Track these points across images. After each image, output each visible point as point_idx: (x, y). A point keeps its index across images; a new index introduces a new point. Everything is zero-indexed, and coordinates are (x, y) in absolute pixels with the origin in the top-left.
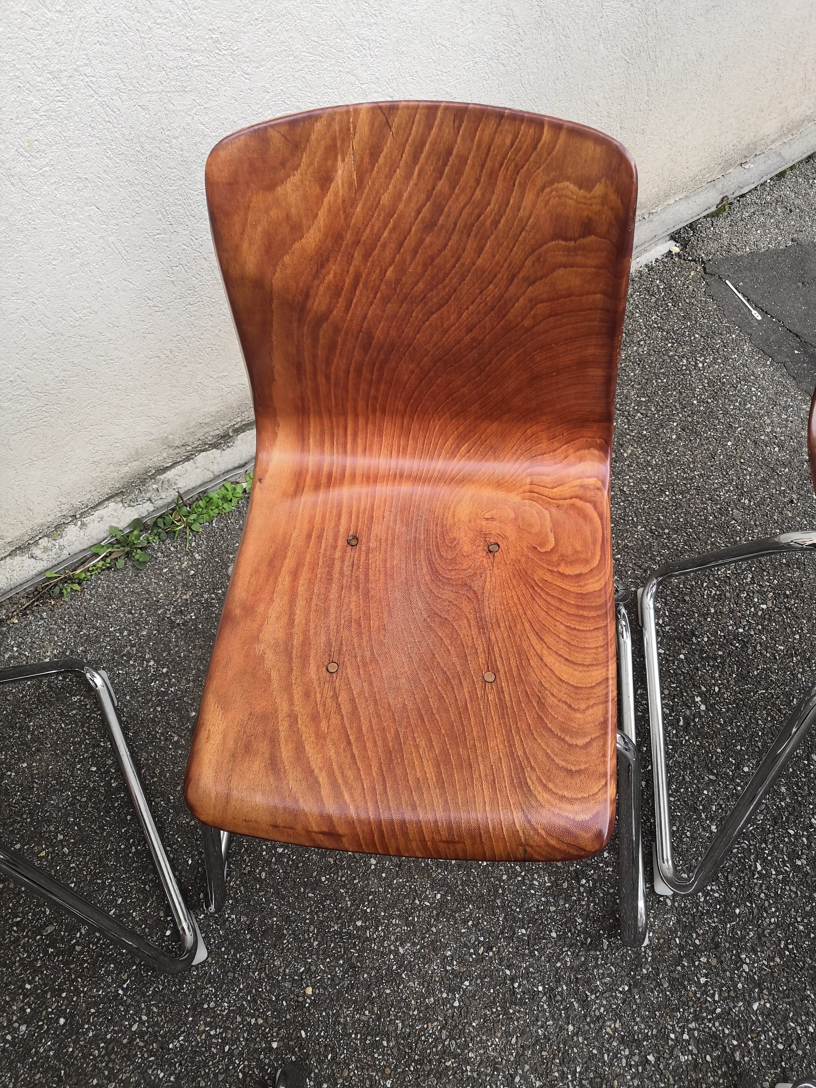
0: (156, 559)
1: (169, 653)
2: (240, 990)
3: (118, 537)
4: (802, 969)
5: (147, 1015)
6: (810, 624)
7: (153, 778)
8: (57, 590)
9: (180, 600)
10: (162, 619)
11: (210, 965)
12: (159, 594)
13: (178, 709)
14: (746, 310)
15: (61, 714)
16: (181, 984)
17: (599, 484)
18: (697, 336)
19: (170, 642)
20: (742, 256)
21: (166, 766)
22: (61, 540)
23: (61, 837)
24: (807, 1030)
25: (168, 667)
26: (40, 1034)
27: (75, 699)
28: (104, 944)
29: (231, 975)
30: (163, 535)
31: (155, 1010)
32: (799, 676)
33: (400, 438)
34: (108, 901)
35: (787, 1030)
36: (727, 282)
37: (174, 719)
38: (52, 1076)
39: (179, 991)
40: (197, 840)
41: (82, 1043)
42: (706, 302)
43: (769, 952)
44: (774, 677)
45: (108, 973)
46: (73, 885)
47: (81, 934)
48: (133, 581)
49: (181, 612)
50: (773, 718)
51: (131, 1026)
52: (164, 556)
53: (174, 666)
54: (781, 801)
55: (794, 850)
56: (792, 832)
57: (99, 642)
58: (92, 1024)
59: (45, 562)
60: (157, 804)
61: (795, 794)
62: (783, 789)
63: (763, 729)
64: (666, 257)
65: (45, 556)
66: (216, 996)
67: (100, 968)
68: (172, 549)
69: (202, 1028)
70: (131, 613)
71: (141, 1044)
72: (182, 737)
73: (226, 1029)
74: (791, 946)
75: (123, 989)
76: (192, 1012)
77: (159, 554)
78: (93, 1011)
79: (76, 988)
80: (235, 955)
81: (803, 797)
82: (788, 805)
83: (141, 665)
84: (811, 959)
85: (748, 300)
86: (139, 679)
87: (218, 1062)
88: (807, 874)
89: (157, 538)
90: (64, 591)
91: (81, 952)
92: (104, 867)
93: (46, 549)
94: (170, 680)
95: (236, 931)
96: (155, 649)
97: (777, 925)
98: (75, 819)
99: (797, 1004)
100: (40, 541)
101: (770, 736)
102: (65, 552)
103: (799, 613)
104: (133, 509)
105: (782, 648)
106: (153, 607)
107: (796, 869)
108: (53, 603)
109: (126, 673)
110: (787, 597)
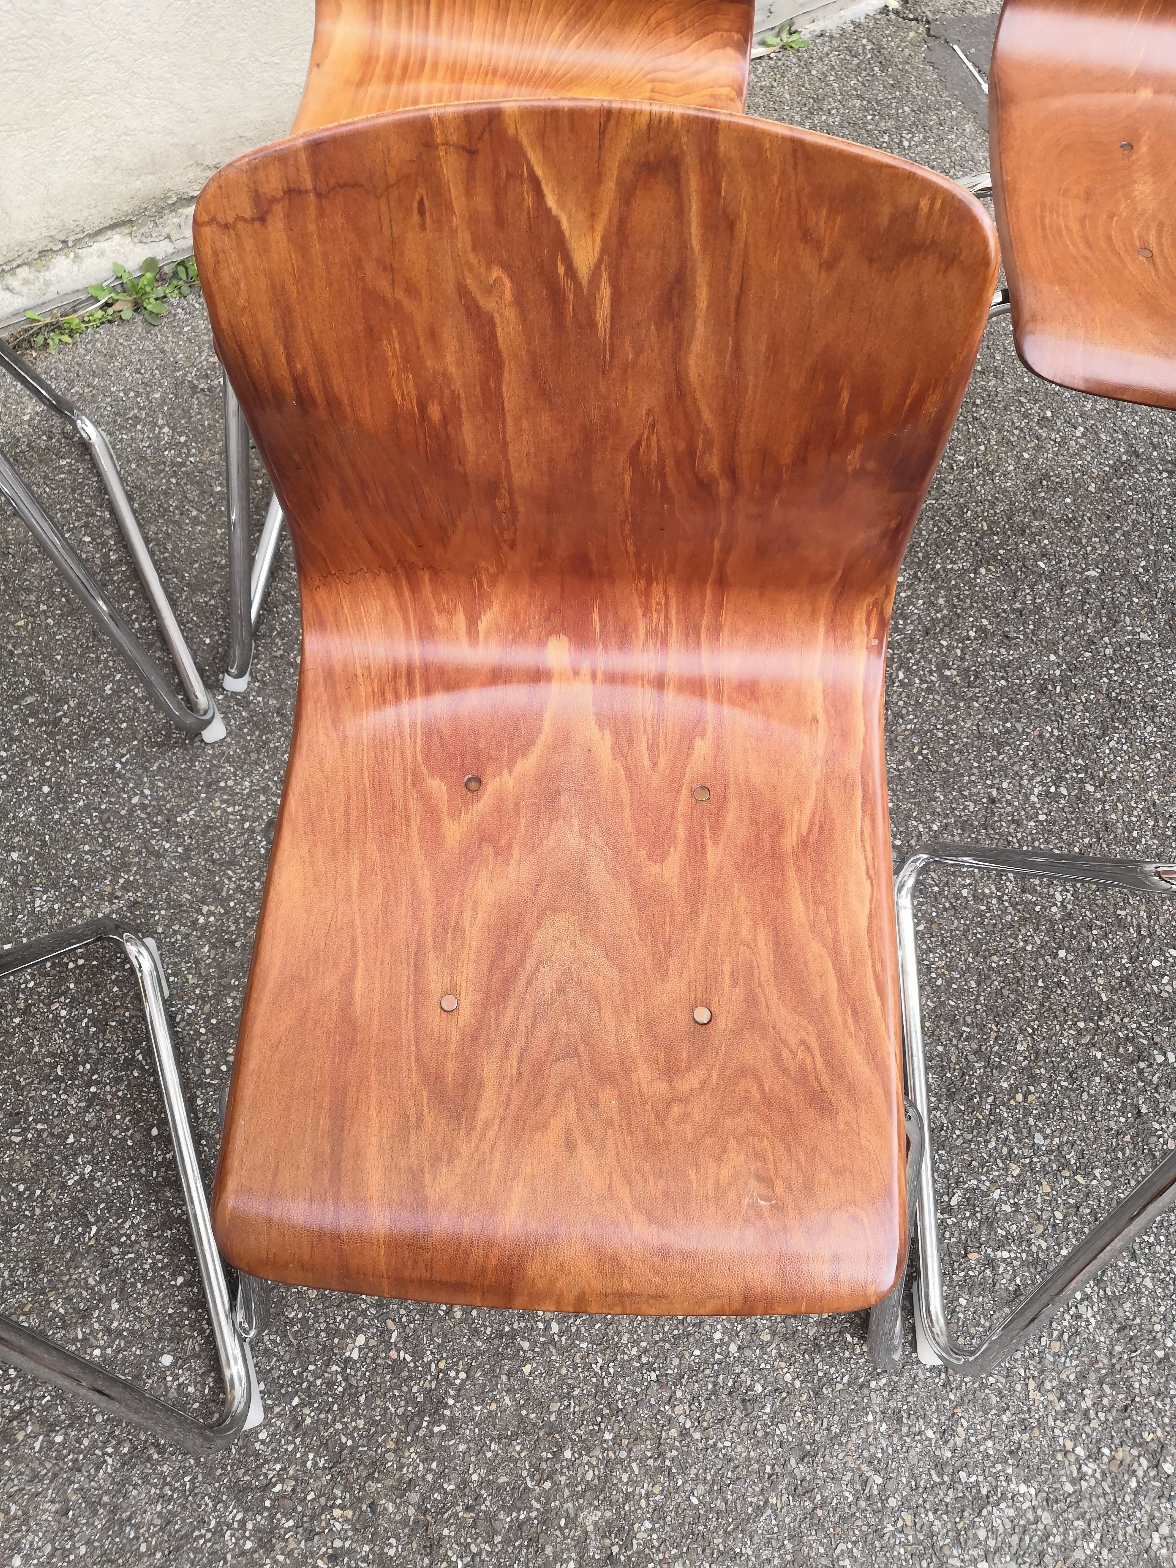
0: (175, 315)
1: (189, 421)
2: (265, 771)
3: (125, 280)
4: (934, 772)
5: (151, 789)
6: (1000, 436)
7: (163, 553)
8: (40, 340)
9: (205, 363)
10: (178, 384)
11: (229, 745)
12: (178, 354)
13: (197, 482)
14: (974, 83)
15: (46, 477)
16: (192, 761)
17: (733, 94)
18: (906, 109)
19: (191, 408)
20: (979, 17)
21: (181, 542)
22: (48, 274)
23: (43, 607)
24: (930, 828)
25: (187, 436)
26: (18, 800)
27: (63, 462)
28: (98, 717)
29: (254, 756)
30: (185, 289)
31: (160, 784)
32: (978, 488)
33: (495, 22)
34: (103, 676)
35: (907, 828)
36: (956, 47)
37: (193, 493)
38: (35, 840)
39: (190, 768)
40: (217, 620)
41: (71, 811)
42: (924, 70)
43: (899, 757)
44: (948, 488)
45: (103, 746)
46: (59, 657)
47: (69, 706)
48: (141, 338)
49: (207, 376)
50: (940, 530)
51: (130, 798)
52: (186, 313)
53: (195, 436)
54: (937, 612)
55: (944, 661)
56: (944, 643)
57: (96, 402)
58: (83, 794)
59: (25, 298)
60: (168, 580)
61: (955, 606)
62: (941, 601)
63: (927, 540)
64: (881, 13)
65: (25, 290)
66: (236, 775)
67: (93, 741)
68: (197, 306)
69: (217, 804)
70: (140, 373)
71: (144, 816)
72: (202, 512)
73: (246, 807)
74: (925, 752)
75: (121, 763)
76: (205, 789)
77: (179, 310)
78: (83, 781)
79: (63, 759)
80: (260, 736)
81: (963, 609)
82: (944, 617)
83: (152, 430)
84: (946, 763)
85: (979, 71)
86: (149, 447)
87: (236, 837)
88: (956, 684)
89: (176, 292)
90: (50, 341)
91: (69, 724)
92: (99, 641)
93: (26, 282)
94: (189, 450)
95: (264, 714)
96: (171, 415)
97: (913, 732)
98: (62, 589)
99: (923, 805)
100: (19, 270)
101: (934, 547)
102: (52, 288)
103: (989, 424)
104: (146, 247)
105: (962, 458)
106: (169, 367)
107: (943, 678)
108: (34, 354)
109: (132, 439)
110: (977, 406)
